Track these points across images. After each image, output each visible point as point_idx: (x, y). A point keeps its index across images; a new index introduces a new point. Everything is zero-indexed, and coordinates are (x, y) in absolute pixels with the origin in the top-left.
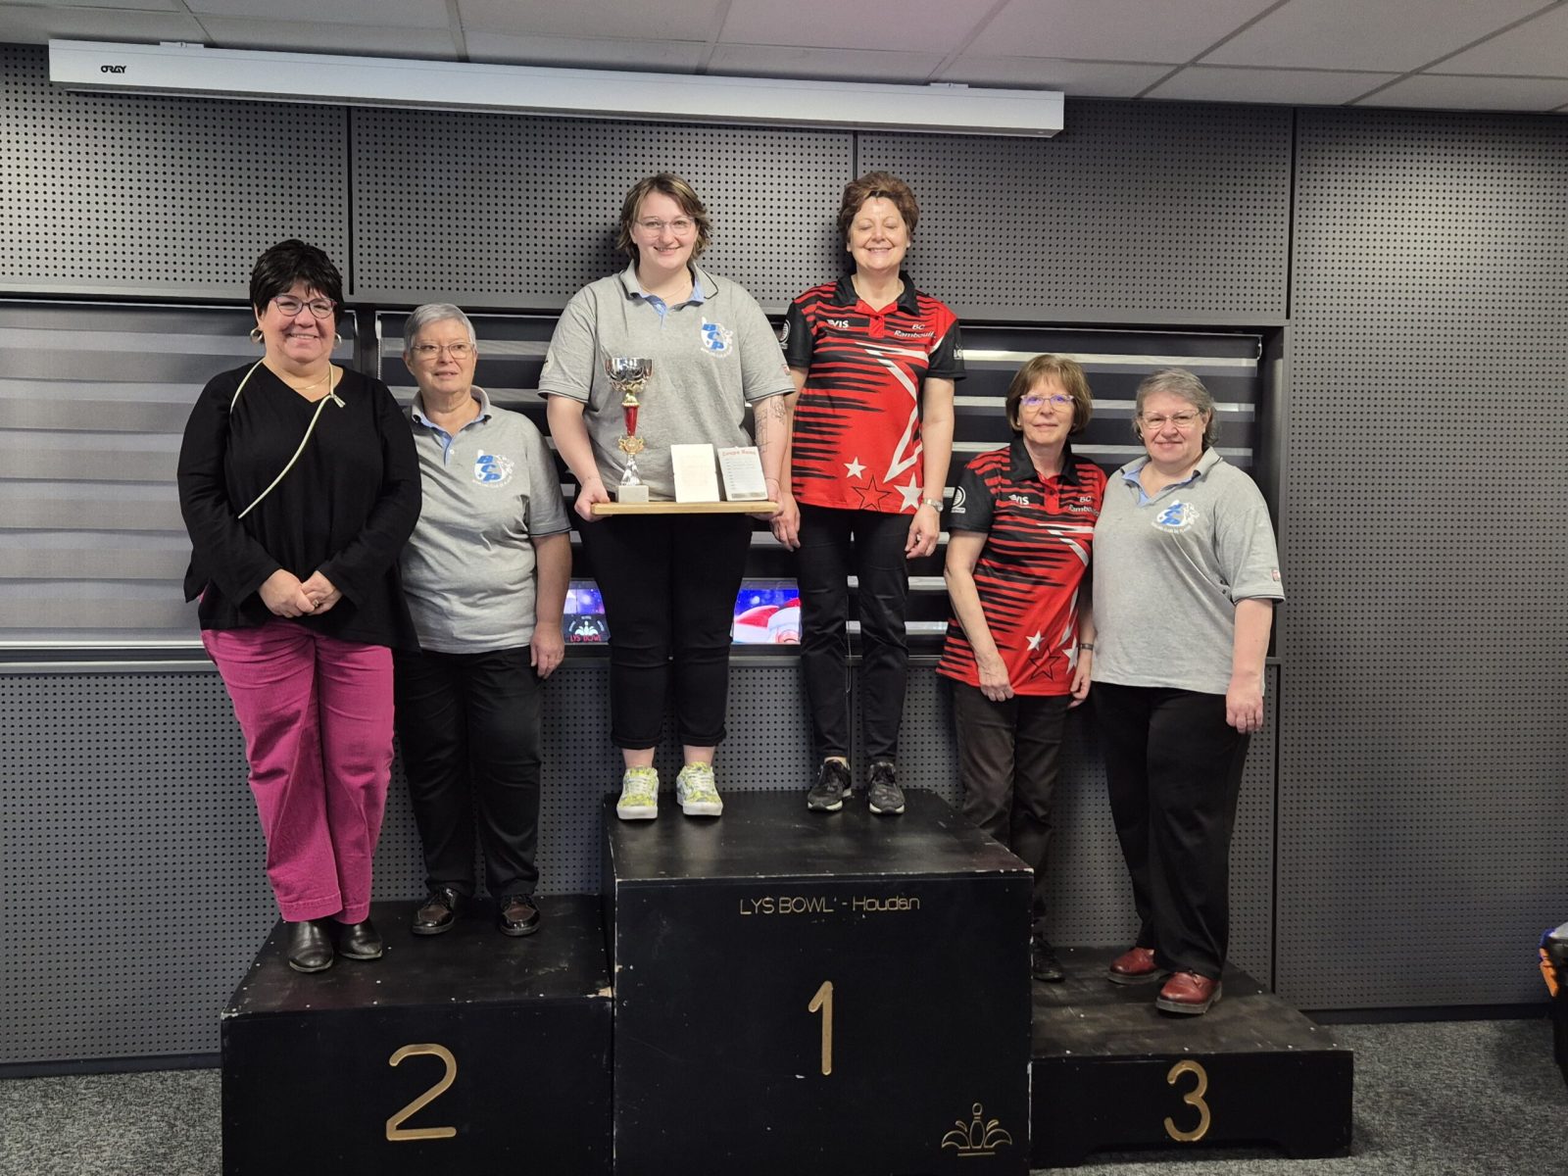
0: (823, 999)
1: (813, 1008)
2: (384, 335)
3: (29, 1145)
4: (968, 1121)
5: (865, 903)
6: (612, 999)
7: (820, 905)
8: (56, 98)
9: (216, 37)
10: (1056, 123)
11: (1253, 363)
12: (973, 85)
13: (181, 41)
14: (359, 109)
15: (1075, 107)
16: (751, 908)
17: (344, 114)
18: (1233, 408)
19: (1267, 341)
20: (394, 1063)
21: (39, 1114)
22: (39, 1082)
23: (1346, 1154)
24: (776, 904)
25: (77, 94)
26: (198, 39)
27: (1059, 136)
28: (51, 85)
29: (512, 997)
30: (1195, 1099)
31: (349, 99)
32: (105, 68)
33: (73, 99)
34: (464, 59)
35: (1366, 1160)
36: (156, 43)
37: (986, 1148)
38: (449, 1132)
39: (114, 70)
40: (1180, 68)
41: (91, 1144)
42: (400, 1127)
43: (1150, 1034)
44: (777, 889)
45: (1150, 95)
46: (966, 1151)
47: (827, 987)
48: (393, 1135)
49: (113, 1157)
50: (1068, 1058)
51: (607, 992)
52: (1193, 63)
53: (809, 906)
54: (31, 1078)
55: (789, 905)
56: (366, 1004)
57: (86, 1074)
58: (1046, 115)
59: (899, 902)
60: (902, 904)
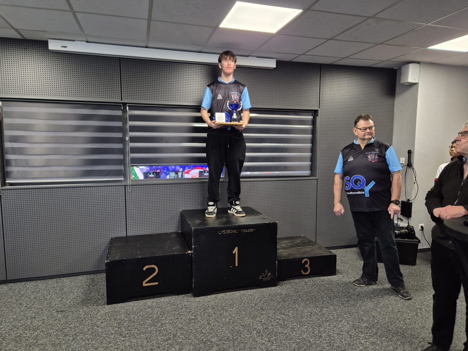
0: (236, 251)
1: (234, 253)
2: (129, 110)
3: (56, 293)
4: (265, 273)
5: (244, 230)
6: (191, 253)
7: (235, 231)
8: (49, 53)
9: (89, 40)
10: (275, 66)
11: (312, 117)
12: (258, 57)
13: (81, 41)
14: (122, 58)
15: (278, 62)
16: (220, 232)
17: (119, 59)
18: (307, 126)
19: (315, 113)
20: (144, 269)
21: (57, 287)
22: (54, 279)
23: (335, 275)
24: (226, 232)
25: (55, 52)
26: (85, 40)
27: (275, 69)
28: (48, 50)
29: (169, 254)
30: (307, 266)
31: (120, 56)
32: (62, 47)
33: (54, 53)
34: (147, 47)
35: (339, 275)
36: (74, 41)
37: (268, 278)
38: (157, 283)
39: (64, 47)
40: (300, 55)
41: (71, 292)
42: (146, 283)
43: (298, 254)
44: (226, 228)
45: (292, 61)
46: (264, 279)
47: (237, 248)
48: (144, 285)
49: (77, 295)
50: (283, 260)
51: (190, 252)
52: (303, 54)
53: (233, 232)
54: (52, 279)
55: (229, 232)
56: (137, 257)
57: (65, 277)
58: (272, 64)
59: (251, 230)
60: (252, 230)
